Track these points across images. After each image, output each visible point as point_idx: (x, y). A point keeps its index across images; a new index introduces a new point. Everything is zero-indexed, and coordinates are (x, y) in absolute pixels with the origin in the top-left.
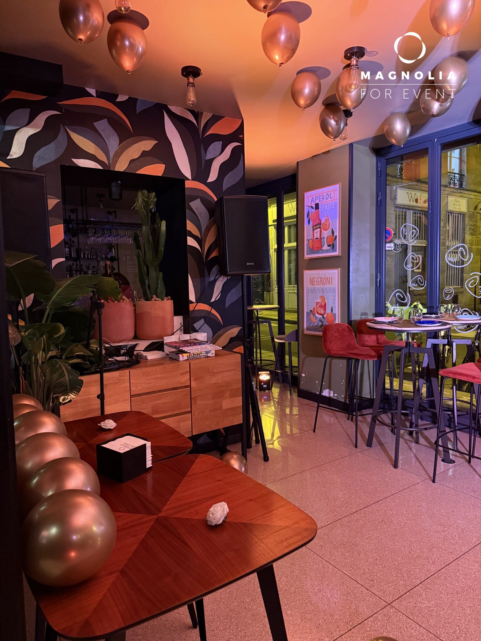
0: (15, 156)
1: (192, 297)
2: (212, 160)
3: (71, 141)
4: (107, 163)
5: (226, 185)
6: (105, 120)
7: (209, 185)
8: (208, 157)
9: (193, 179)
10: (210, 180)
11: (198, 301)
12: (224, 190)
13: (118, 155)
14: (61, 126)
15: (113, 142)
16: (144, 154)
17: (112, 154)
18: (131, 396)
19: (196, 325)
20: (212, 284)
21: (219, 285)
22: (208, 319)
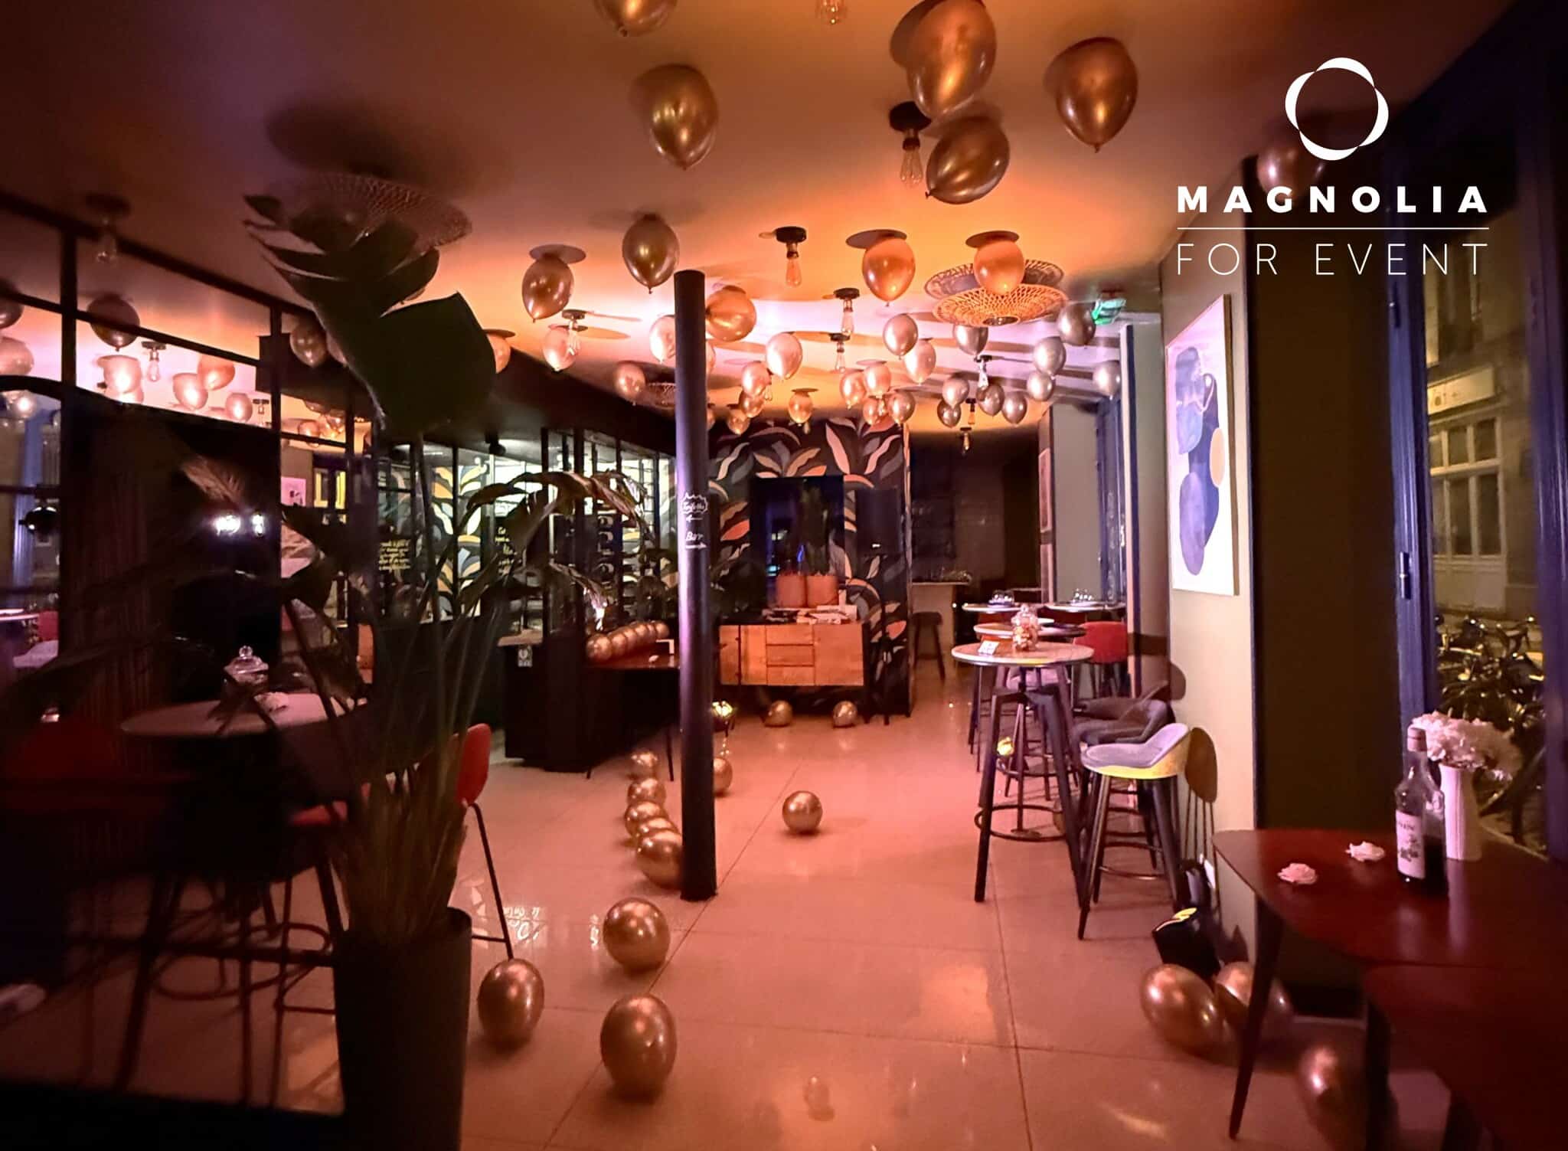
0: (722, 478)
1: (848, 573)
2: (869, 456)
3: (756, 461)
5: (885, 472)
6: (780, 442)
7: (866, 477)
8: (868, 452)
9: (852, 473)
10: (868, 471)
11: (855, 576)
12: (881, 479)
13: (788, 466)
14: (750, 452)
15: (785, 456)
16: (809, 460)
17: (784, 465)
18: (768, 645)
19: (852, 598)
20: (869, 563)
21: (876, 562)
22: (864, 593)
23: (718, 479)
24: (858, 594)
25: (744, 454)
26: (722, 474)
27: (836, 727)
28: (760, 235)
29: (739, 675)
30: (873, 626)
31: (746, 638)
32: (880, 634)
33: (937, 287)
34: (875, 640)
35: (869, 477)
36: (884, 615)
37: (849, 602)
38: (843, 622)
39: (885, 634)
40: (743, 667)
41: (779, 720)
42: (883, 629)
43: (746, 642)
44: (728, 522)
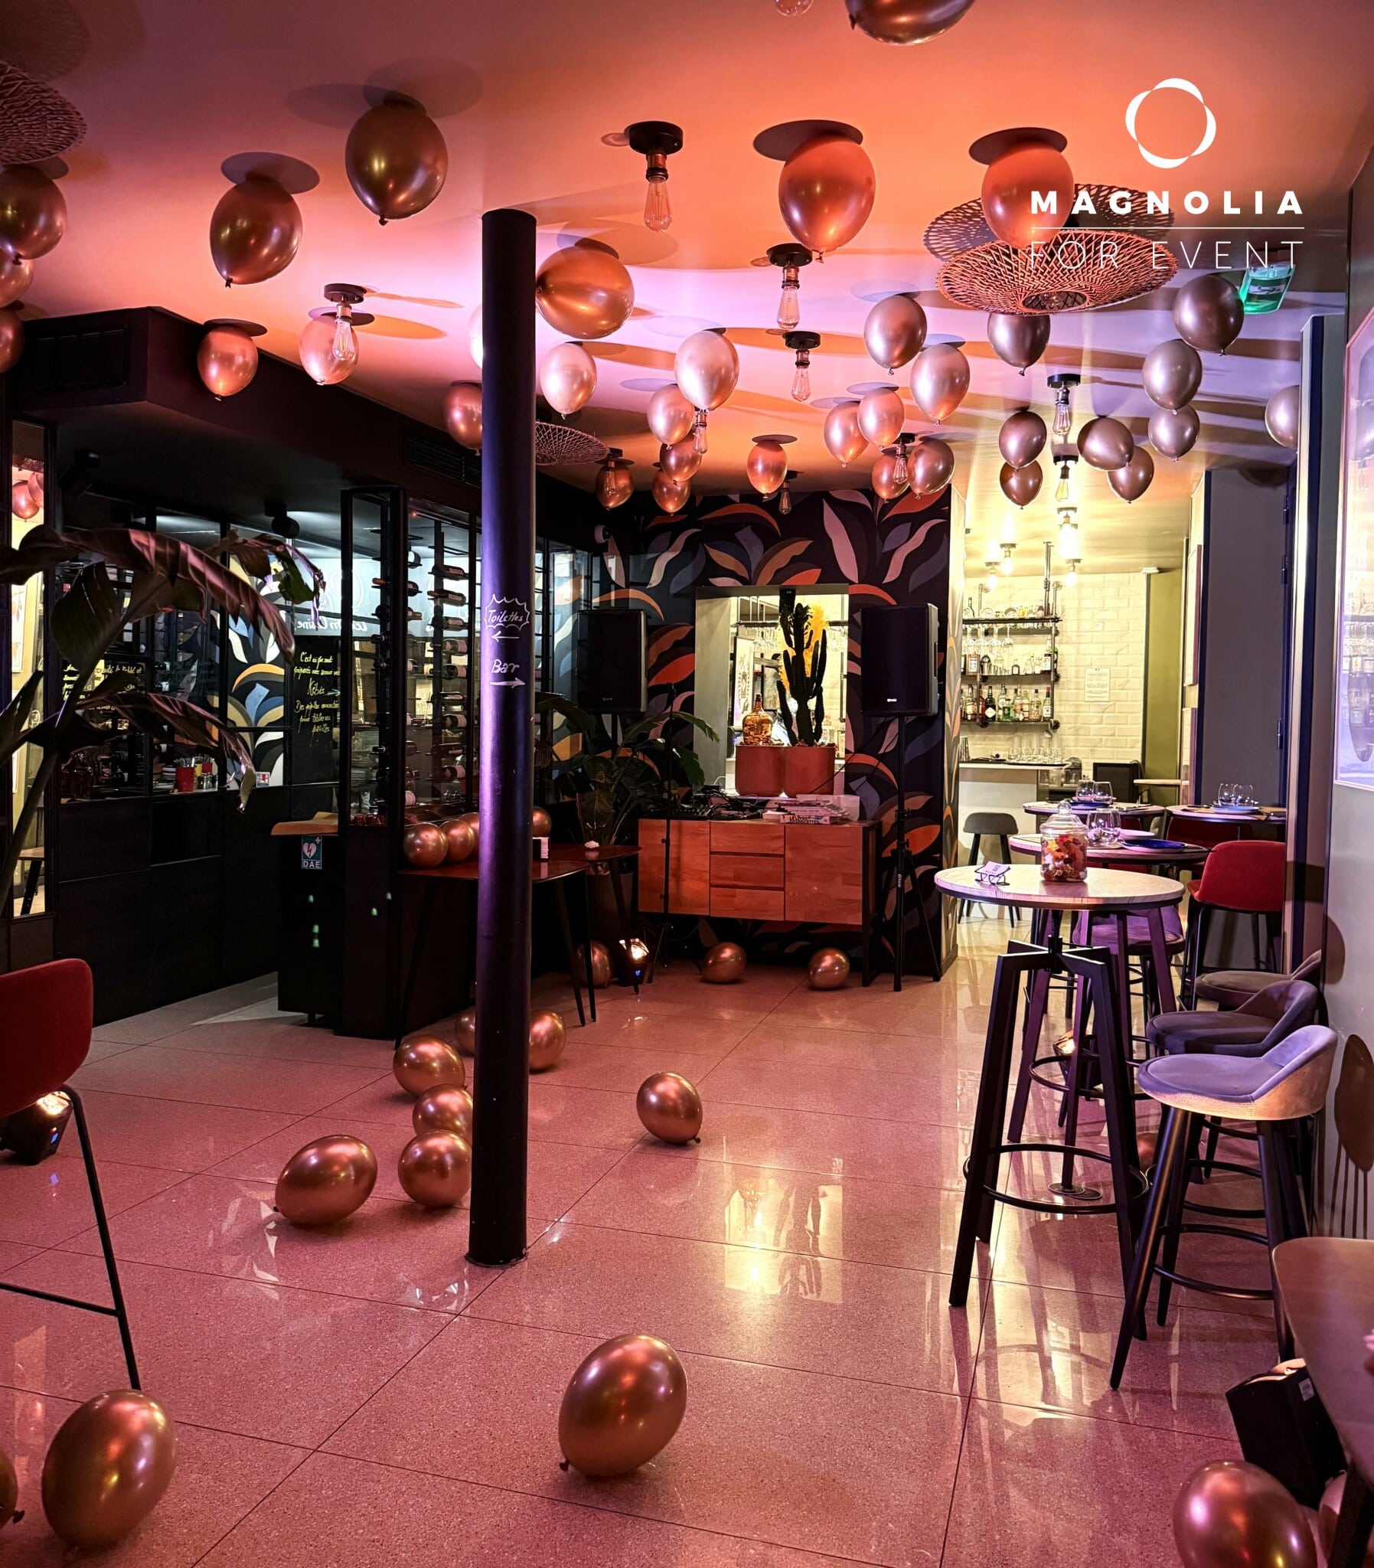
0: (654, 585)
2: (893, 551)
3: (710, 561)
4: (747, 577)
5: (916, 580)
6: (749, 527)
7: (886, 588)
8: (887, 548)
9: (860, 583)
10: (888, 580)
11: (858, 750)
12: (910, 591)
13: (761, 566)
14: (701, 545)
15: (756, 553)
16: (795, 559)
17: (753, 567)
18: (711, 853)
19: (854, 785)
20: (883, 728)
21: (893, 729)
22: (874, 778)
23: (648, 587)
24: (864, 778)
25: (691, 547)
26: (656, 579)
27: (814, 988)
28: (604, 139)
29: (666, 897)
30: (886, 830)
31: (680, 841)
32: (894, 845)
33: (948, 242)
34: (887, 853)
35: (888, 588)
36: (901, 813)
37: (848, 791)
38: (835, 821)
39: (901, 846)
40: (672, 884)
41: (724, 972)
42: (901, 838)
43: (679, 847)
44: (661, 656)
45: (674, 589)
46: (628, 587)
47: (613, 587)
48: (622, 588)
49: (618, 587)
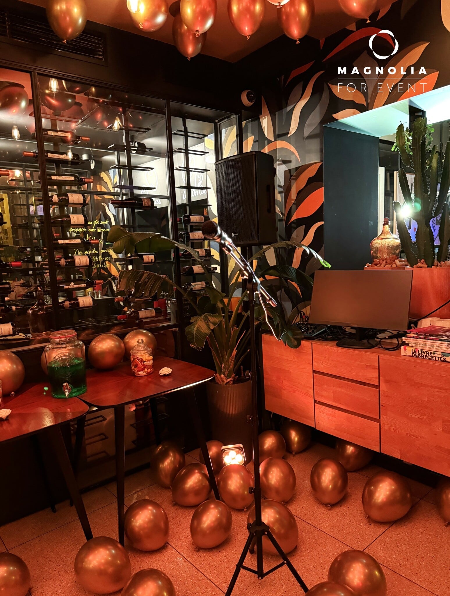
0: (292, 133)
3: (332, 97)
4: (365, 104)
14: (325, 84)
17: (370, 91)
18: (314, 372)
23: (289, 135)
26: (294, 126)
44: (299, 193)
45: (307, 132)
46: (275, 140)
47: (266, 142)
48: (273, 142)
49: (270, 142)
